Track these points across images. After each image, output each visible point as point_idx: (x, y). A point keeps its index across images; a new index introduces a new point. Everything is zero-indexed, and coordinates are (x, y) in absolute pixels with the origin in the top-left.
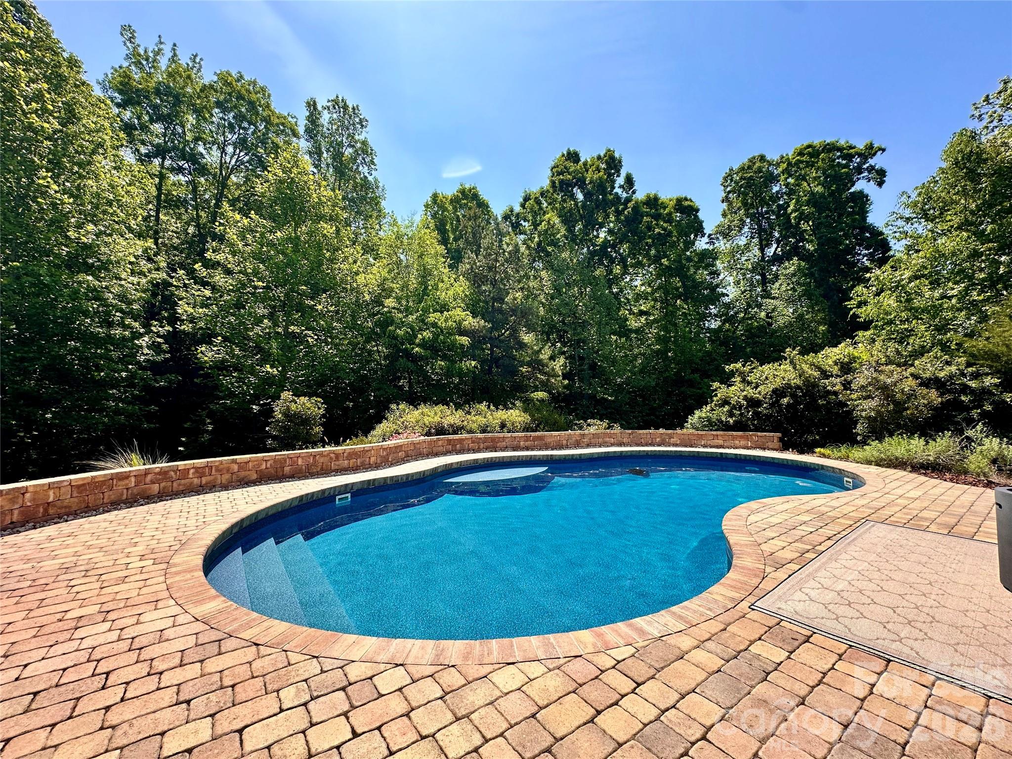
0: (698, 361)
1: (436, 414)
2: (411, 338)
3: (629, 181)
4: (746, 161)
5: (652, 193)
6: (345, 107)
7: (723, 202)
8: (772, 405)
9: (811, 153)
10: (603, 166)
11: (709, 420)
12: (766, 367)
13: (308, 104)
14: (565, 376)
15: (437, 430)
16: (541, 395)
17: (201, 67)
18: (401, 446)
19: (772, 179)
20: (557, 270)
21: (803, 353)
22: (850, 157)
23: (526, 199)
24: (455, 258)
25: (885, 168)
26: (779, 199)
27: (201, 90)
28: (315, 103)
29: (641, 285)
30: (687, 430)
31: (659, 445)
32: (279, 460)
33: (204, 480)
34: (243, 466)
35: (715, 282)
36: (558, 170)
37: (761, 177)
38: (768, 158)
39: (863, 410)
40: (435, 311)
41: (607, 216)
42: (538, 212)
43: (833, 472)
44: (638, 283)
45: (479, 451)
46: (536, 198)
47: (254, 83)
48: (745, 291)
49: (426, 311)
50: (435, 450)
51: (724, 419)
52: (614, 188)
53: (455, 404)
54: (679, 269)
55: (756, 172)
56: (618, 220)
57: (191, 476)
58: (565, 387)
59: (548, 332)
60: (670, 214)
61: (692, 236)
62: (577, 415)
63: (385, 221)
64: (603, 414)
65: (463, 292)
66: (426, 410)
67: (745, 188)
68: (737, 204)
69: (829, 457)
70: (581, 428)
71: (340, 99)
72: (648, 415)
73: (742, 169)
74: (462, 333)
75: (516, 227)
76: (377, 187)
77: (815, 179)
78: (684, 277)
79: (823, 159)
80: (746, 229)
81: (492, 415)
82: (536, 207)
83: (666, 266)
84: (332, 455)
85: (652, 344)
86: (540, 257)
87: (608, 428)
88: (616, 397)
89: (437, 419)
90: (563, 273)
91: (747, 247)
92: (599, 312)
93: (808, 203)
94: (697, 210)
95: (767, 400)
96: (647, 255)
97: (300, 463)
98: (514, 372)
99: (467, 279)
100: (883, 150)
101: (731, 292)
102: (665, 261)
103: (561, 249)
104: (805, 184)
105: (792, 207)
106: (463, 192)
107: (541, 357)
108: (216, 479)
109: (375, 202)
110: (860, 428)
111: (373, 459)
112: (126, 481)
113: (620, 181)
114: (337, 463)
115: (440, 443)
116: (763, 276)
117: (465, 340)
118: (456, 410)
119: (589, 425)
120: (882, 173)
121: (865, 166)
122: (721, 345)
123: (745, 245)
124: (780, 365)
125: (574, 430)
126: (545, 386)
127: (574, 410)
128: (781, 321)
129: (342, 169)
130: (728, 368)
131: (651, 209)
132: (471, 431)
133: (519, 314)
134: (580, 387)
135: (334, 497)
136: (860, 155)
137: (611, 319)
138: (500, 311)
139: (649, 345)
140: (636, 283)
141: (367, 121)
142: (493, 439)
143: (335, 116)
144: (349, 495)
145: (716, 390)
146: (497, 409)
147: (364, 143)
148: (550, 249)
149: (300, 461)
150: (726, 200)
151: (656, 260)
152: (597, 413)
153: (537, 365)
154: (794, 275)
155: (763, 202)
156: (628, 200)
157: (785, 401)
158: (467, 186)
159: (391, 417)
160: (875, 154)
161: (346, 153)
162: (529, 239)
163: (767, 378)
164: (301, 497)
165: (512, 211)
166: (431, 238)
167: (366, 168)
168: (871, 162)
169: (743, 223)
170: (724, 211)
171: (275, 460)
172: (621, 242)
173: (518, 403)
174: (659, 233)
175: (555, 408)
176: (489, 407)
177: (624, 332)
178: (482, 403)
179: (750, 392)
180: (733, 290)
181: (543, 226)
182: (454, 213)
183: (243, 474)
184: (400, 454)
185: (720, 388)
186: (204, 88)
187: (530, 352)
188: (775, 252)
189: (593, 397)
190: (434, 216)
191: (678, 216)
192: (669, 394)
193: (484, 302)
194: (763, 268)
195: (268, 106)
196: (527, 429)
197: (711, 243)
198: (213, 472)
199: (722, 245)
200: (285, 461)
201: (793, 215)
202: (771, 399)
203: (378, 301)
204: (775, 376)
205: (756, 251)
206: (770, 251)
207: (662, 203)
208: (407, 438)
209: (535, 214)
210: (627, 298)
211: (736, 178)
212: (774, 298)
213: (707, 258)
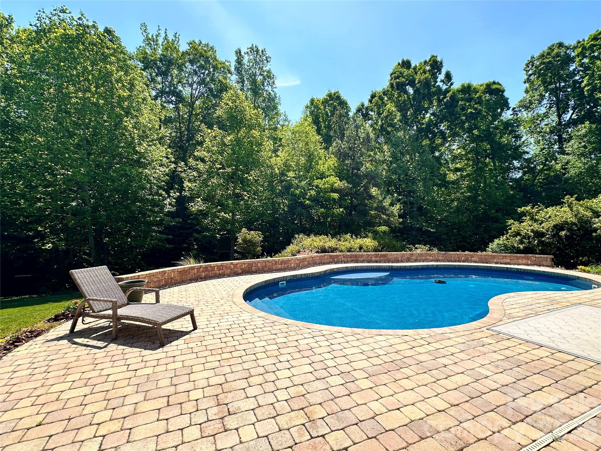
0: (500, 203)
1: (320, 240)
2: (304, 195)
3: (448, 76)
4: (546, 49)
5: (467, 82)
6: (257, 51)
7: (525, 82)
8: (553, 236)
10: (428, 68)
11: (505, 246)
12: (550, 209)
13: (236, 52)
14: (400, 216)
15: (322, 250)
16: (384, 228)
17: (179, 39)
18: (306, 258)
19: (568, 61)
20: (395, 145)
21: (579, 199)
23: (373, 96)
24: (327, 141)
26: (575, 75)
27: (182, 55)
28: (240, 51)
29: (458, 149)
30: (489, 252)
31: (464, 262)
33: (221, 272)
34: (235, 266)
35: (518, 143)
36: (395, 76)
37: (559, 61)
38: (567, 44)
40: (317, 178)
41: (431, 103)
42: (381, 105)
43: (586, 281)
44: (455, 147)
45: (347, 262)
46: (380, 96)
47: (207, 45)
48: (544, 148)
49: (312, 178)
51: (516, 245)
52: (436, 82)
53: (331, 234)
54: (487, 136)
55: (554, 57)
56: (439, 106)
57: (216, 270)
58: (400, 223)
59: (388, 186)
60: (480, 97)
61: (499, 111)
62: (408, 242)
63: (281, 119)
65: (333, 164)
66: (314, 238)
67: (545, 71)
68: (538, 83)
69: (588, 272)
70: (411, 250)
71: (254, 46)
72: (461, 242)
73: (542, 56)
74: (334, 190)
75: (366, 116)
76: (276, 97)
78: (492, 142)
80: (545, 101)
81: (353, 241)
82: (380, 102)
83: (477, 135)
84: (274, 262)
85: (465, 192)
86: (382, 135)
87: (429, 251)
88: (437, 229)
89: (321, 244)
90: (398, 146)
91: (546, 115)
92: (425, 171)
94: (503, 91)
95: (549, 233)
96: (462, 128)
97: (259, 266)
98: (365, 213)
99: (336, 156)
101: (532, 150)
102: (476, 132)
103: (397, 130)
105: (585, 82)
106: (330, 96)
107: (384, 204)
108: (225, 271)
109: (275, 107)
111: (293, 265)
112: (194, 271)
113: (441, 77)
114: (276, 266)
115: (326, 257)
116: (560, 137)
117: (336, 196)
118: (332, 238)
119: (416, 248)
122: (520, 191)
123: (544, 114)
124: (562, 207)
125: (406, 251)
126: (387, 223)
127: (406, 238)
128: (573, 172)
129: (256, 90)
130: (520, 210)
131: (465, 95)
132: (341, 251)
133: (369, 178)
134: (411, 223)
135: (279, 282)
137: (433, 176)
138: (357, 175)
139: (462, 193)
140: (454, 147)
141: (270, 58)
142: (356, 256)
143: (251, 57)
144: (285, 282)
145: (510, 225)
146: (357, 238)
147: (269, 72)
148: (389, 129)
150: (528, 81)
151: (470, 130)
152: (423, 241)
153: (382, 209)
154: (585, 136)
155: (561, 78)
156: (447, 91)
157: (563, 233)
158: (333, 92)
159: (295, 242)
161: (259, 79)
162: (375, 123)
163: (550, 217)
164: (266, 281)
165: (363, 105)
166: (312, 131)
167: (270, 87)
169: (542, 97)
170: (527, 89)
171: (248, 264)
172: (441, 122)
173: (370, 235)
174: (471, 113)
175: (393, 237)
176: (352, 237)
177: (444, 183)
178: (347, 234)
179: (536, 226)
180: (534, 148)
181: (385, 114)
182: (324, 110)
183: (235, 270)
184: (305, 262)
185: (514, 224)
186: (183, 54)
187: (377, 201)
188: (571, 118)
189: (420, 229)
190: (312, 113)
191: (488, 96)
192: (477, 227)
193: (346, 170)
194: (559, 131)
195: (215, 58)
196: (375, 250)
197: (515, 113)
198: (224, 268)
199: (525, 115)
201: (586, 89)
202: (553, 231)
203: (283, 174)
204: (556, 215)
205: (554, 118)
206: (567, 117)
207: (474, 89)
208: (308, 254)
209: (379, 107)
210: (446, 160)
211: (537, 63)
212: (568, 154)
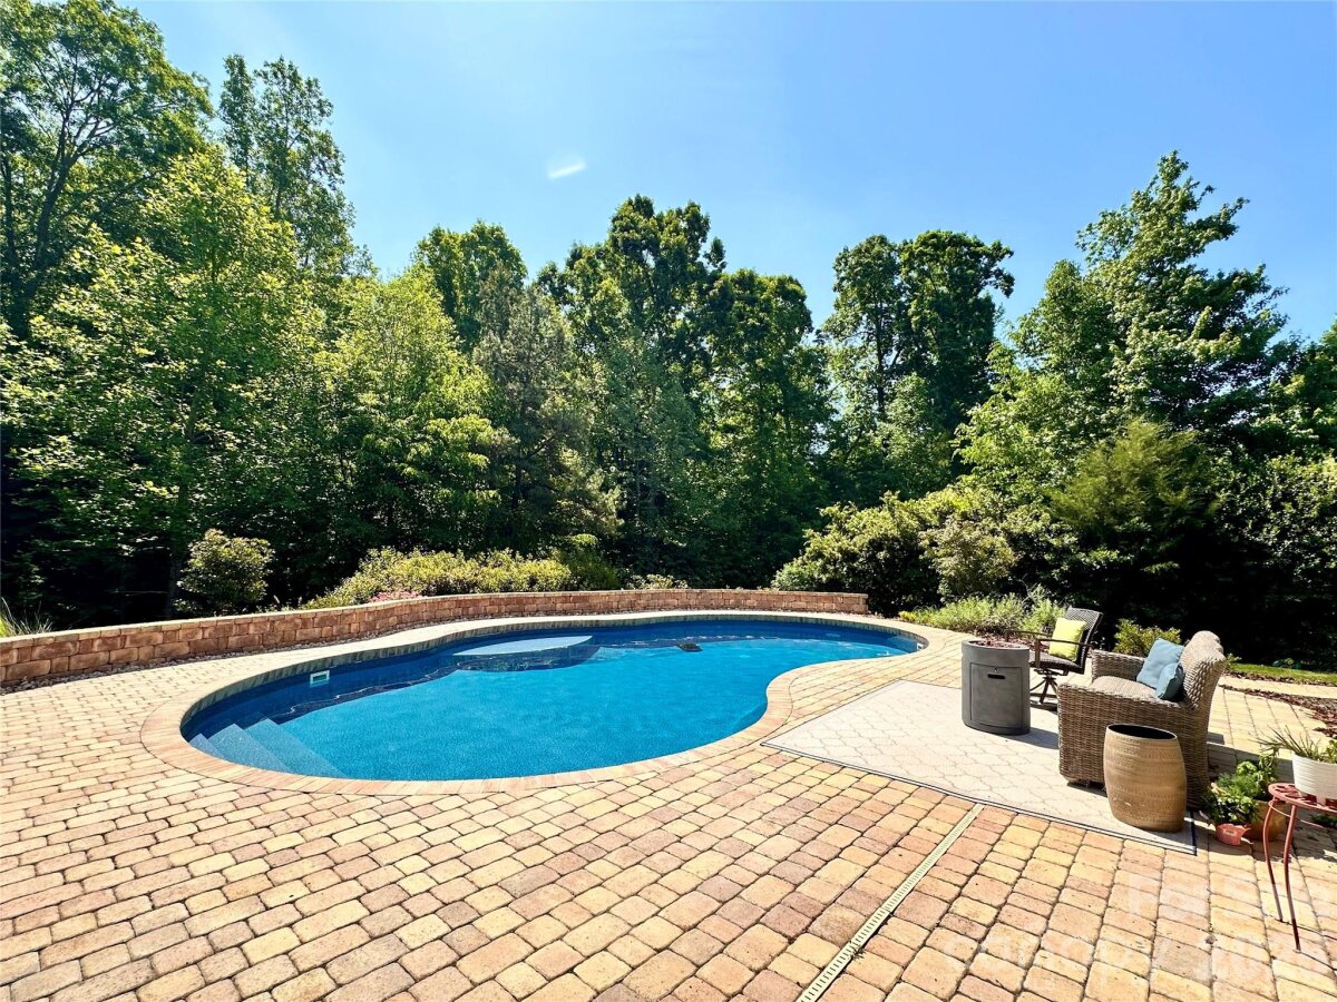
0: (795, 498)
1: (437, 564)
2: (400, 452)
3: (718, 250)
4: (863, 241)
5: (748, 268)
6: (295, 79)
7: (835, 290)
8: (869, 560)
9: (937, 245)
10: (683, 225)
11: (801, 576)
12: (865, 513)
13: (230, 64)
14: (620, 514)
15: (438, 587)
16: (586, 538)
18: (393, 609)
19: (892, 269)
20: (616, 364)
21: (902, 498)
22: (977, 256)
23: (576, 256)
24: (468, 333)
25: (1014, 275)
26: (901, 294)
27: (34, 15)
28: (241, 64)
29: (731, 389)
30: (774, 588)
32: (223, 627)
33: (114, 655)
34: (170, 635)
35: (824, 393)
36: (622, 223)
37: (880, 265)
38: (891, 241)
39: (945, 569)
40: (437, 416)
41: (687, 293)
42: (590, 279)
43: (909, 637)
44: (725, 385)
45: (499, 615)
46: (589, 258)
47: (134, 15)
48: (860, 407)
49: (423, 414)
50: (439, 614)
51: (816, 576)
52: (697, 255)
53: (465, 550)
54: (778, 373)
55: (874, 258)
56: (700, 301)
57: (96, 649)
58: (619, 529)
59: (600, 449)
60: (768, 300)
61: (797, 331)
62: (635, 567)
63: (351, 260)
64: (671, 567)
65: (480, 388)
66: (421, 559)
67: (862, 277)
68: (852, 294)
69: (913, 621)
70: (638, 586)
71: (287, 64)
72: (730, 568)
73: (859, 251)
74: (476, 447)
75: (560, 295)
76: (341, 205)
77: (940, 276)
78: (785, 385)
79: (950, 254)
80: (862, 328)
81: (517, 566)
82: (590, 271)
83: (762, 370)
85: (740, 472)
86: (592, 339)
87: (672, 586)
88: (690, 543)
89: (438, 572)
90: (623, 368)
91: (863, 352)
92: (671, 426)
93: (931, 305)
94: (804, 298)
95: (863, 553)
96: (738, 350)
98: (549, 505)
99: (486, 370)
100: (1012, 253)
101: (843, 408)
102: (759, 362)
103: (622, 334)
104: (929, 282)
105: (912, 309)
106: (481, 233)
107: (589, 486)
108: (131, 653)
109: (338, 229)
110: (942, 589)
111: (354, 627)
113: (706, 248)
114: (305, 631)
115: (446, 605)
116: (880, 391)
117: (480, 460)
118: (466, 559)
119: (648, 582)
120: (1009, 280)
121: (993, 269)
122: (825, 478)
123: (860, 349)
124: (880, 511)
125: (629, 588)
126: (592, 527)
127: (632, 560)
128: (896, 452)
129: (283, 175)
130: (823, 512)
131: (745, 290)
132: (487, 590)
133: (559, 427)
134: (642, 528)
135: (308, 674)
136: (988, 255)
137: (686, 436)
138: (533, 419)
139: (736, 474)
141: (330, 105)
142: (519, 601)
143: (275, 89)
144: (327, 673)
145: (808, 539)
146: (526, 558)
147: (324, 138)
148: (607, 330)
149: (252, 630)
150: (838, 288)
151: (751, 358)
152: (662, 566)
153: (584, 497)
154: (911, 395)
155: (882, 295)
156: (715, 277)
157: (881, 555)
158: (488, 224)
159: (368, 567)
160: (1002, 257)
161: (293, 149)
162: (578, 313)
163: (864, 526)
164: (268, 674)
165: (554, 270)
166: (432, 305)
167: (326, 177)
168: (999, 265)
169: (858, 320)
170: (837, 301)
171: (216, 628)
172: (703, 333)
173: (555, 552)
174: (753, 325)
175: (606, 556)
176: (513, 556)
177: (707, 454)
178: (503, 549)
179: (845, 542)
180: (846, 405)
181: (599, 297)
182: (466, 262)
183: (169, 646)
184: (391, 619)
185: (813, 536)
186: (41, 12)
187: (574, 478)
188: (894, 362)
189: (658, 543)
190: (434, 262)
191: (780, 302)
192: (759, 541)
193: (509, 404)
194: (880, 381)
195: (158, 58)
196: (565, 586)
197: (820, 340)
198: (128, 642)
199: (833, 346)
200: (231, 628)
201: (914, 319)
202: (868, 551)
203: (346, 394)
204: (872, 524)
205: (873, 358)
206: (889, 359)
207: (760, 283)
208: (400, 598)
209: (587, 281)
210: (709, 407)
211: (852, 261)
212: (890, 422)
213: (813, 362)
